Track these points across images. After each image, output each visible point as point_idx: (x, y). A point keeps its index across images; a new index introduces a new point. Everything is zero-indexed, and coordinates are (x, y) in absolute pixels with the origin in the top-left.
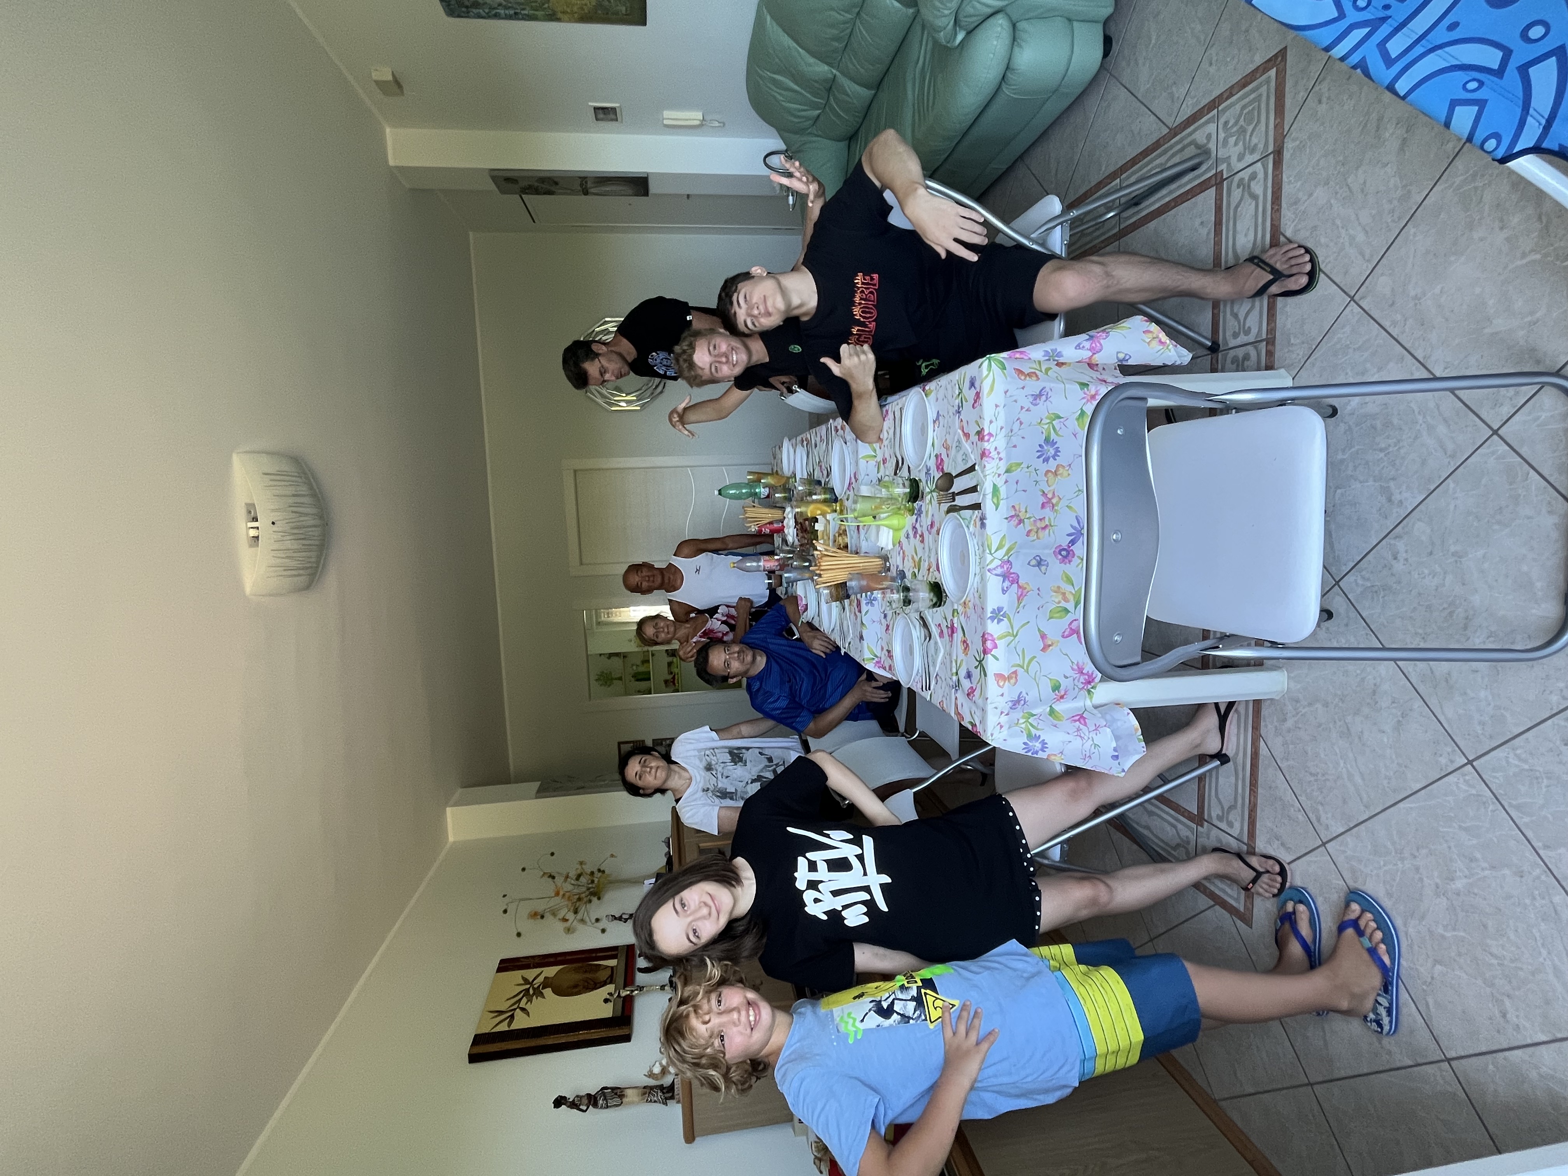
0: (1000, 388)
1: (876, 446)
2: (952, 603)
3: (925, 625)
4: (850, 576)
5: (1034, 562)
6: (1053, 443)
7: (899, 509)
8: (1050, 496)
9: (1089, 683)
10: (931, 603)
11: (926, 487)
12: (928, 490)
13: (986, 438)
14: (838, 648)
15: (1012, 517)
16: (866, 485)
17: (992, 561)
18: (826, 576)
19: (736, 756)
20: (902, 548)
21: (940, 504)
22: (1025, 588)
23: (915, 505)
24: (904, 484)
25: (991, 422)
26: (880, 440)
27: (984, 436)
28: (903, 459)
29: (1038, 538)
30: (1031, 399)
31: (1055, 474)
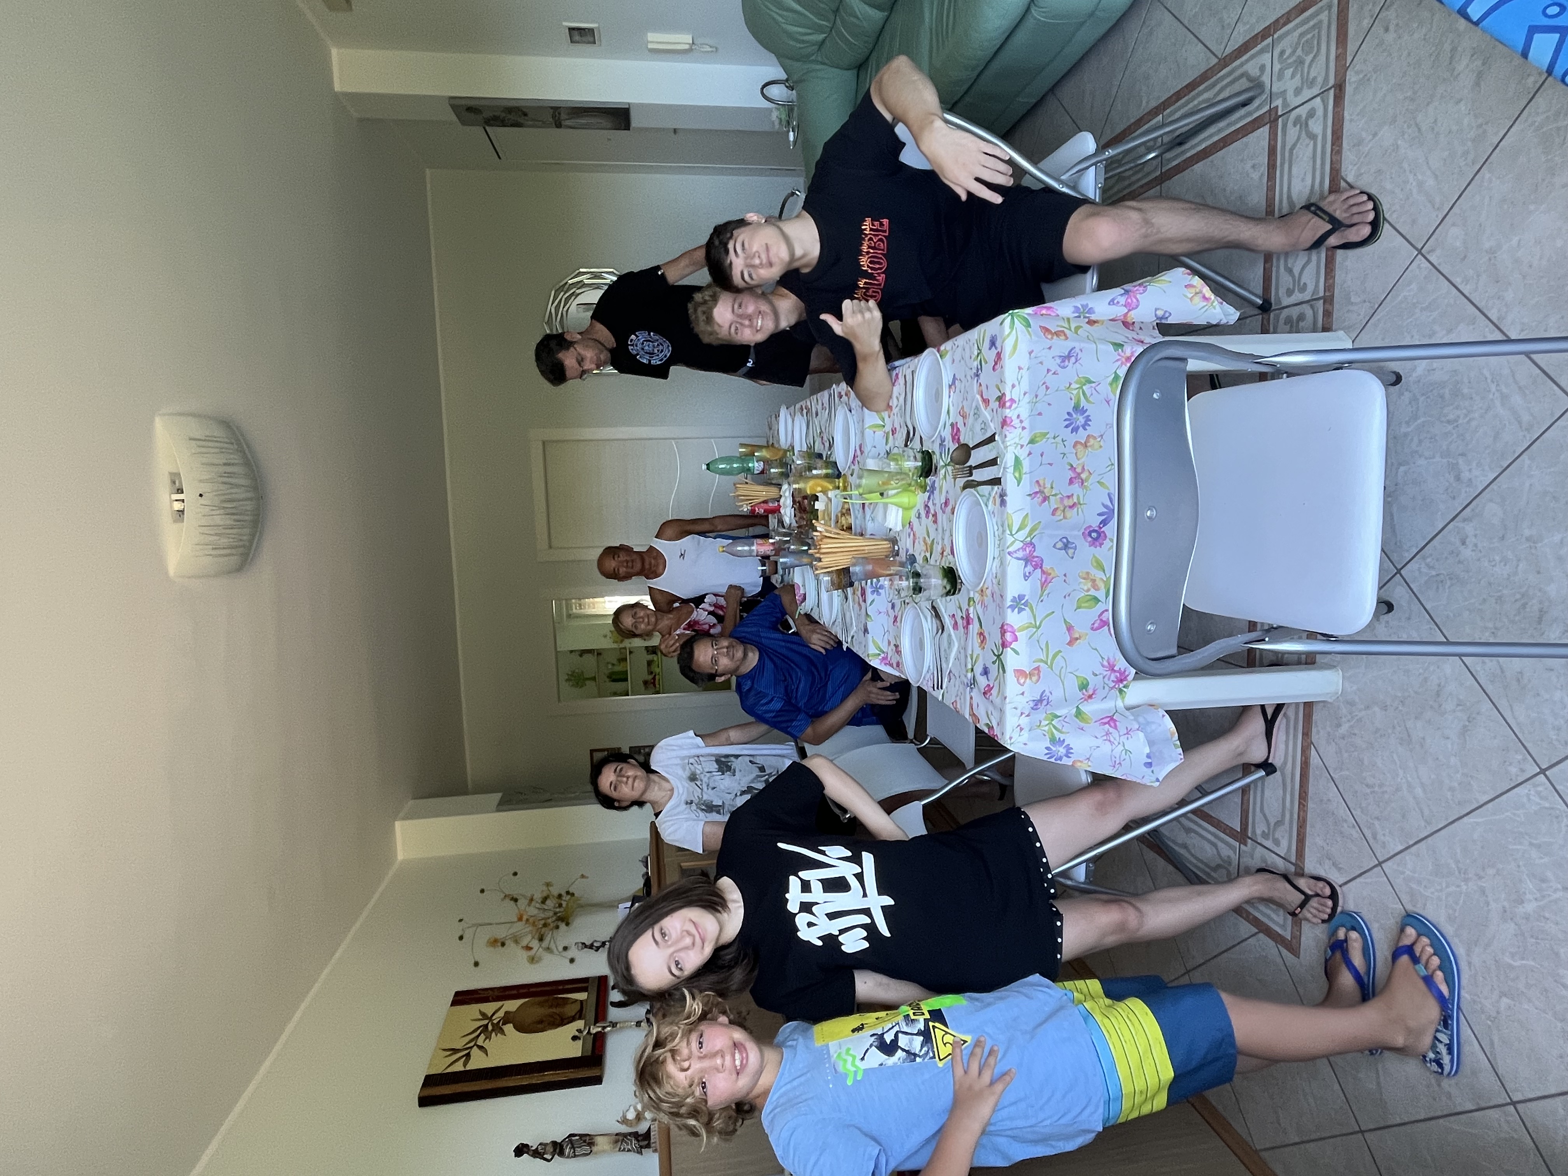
0: (1023, 348)
1: (885, 414)
2: (968, 591)
3: (937, 615)
4: (854, 560)
5: (1060, 545)
6: (1083, 411)
7: (910, 485)
8: (1079, 470)
9: (1121, 681)
10: (945, 591)
11: (940, 460)
12: (942, 463)
13: (1008, 404)
14: (840, 643)
15: (1036, 493)
16: (873, 458)
17: (1013, 543)
18: (826, 560)
19: (724, 765)
20: (912, 529)
21: (955, 479)
22: (1050, 574)
23: (928, 480)
24: (915, 457)
25: (1013, 386)
26: (889, 407)
27: (1004, 403)
28: (914, 428)
29: (1065, 517)
30: (1058, 361)
31: (1085, 446)
